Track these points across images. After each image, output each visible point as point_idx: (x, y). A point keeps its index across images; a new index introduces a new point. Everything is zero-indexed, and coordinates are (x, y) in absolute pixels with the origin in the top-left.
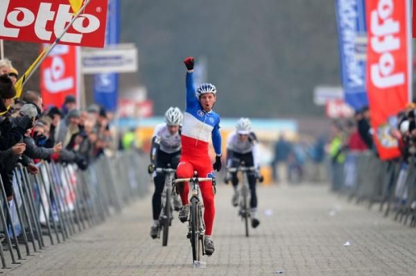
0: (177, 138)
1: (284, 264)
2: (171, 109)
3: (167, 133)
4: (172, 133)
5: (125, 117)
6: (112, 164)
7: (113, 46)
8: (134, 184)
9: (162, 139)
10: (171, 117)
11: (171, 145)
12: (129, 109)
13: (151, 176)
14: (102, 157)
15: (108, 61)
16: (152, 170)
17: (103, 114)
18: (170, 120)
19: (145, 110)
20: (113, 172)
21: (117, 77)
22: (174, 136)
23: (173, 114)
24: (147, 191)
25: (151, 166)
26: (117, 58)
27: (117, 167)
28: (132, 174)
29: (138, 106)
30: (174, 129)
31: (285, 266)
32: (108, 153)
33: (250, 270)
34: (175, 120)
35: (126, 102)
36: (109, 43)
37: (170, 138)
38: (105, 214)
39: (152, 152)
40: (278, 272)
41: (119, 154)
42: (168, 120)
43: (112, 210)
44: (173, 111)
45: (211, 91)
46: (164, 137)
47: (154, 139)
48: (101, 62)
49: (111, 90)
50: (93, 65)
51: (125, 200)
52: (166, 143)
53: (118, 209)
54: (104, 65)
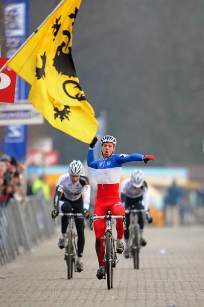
0: (78, 186)
1: (177, 298)
2: (74, 161)
3: (70, 182)
4: (74, 182)
5: (33, 165)
6: (21, 208)
7: (23, 101)
8: (41, 226)
9: (64, 187)
10: (74, 168)
11: (74, 192)
12: (37, 158)
13: (54, 220)
14: (12, 200)
15: (18, 114)
16: (55, 215)
17: (13, 162)
18: (74, 171)
19: (52, 159)
20: (23, 215)
21: (26, 129)
22: (76, 184)
23: (76, 165)
24: (54, 233)
25: (54, 211)
26: (26, 111)
27: (26, 210)
28: (39, 217)
29: (46, 155)
30: (76, 179)
31: (177, 300)
32: (18, 197)
33: (146, 304)
34: (77, 171)
35: (34, 152)
36: (19, 98)
37: (73, 187)
38: (15, 253)
39: (55, 199)
40: (171, 305)
41: (27, 199)
42: (72, 171)
43: (21, 249)
44: (76, 163)
45: (112, 141)
46: (67, 186)
47: (57, 188)
48: (12, 115)
49: (21, 141)
50: (5, 118)
51: (34, 240)
52: (69, 191)
53: (27, 248)
54: (15, 118)
